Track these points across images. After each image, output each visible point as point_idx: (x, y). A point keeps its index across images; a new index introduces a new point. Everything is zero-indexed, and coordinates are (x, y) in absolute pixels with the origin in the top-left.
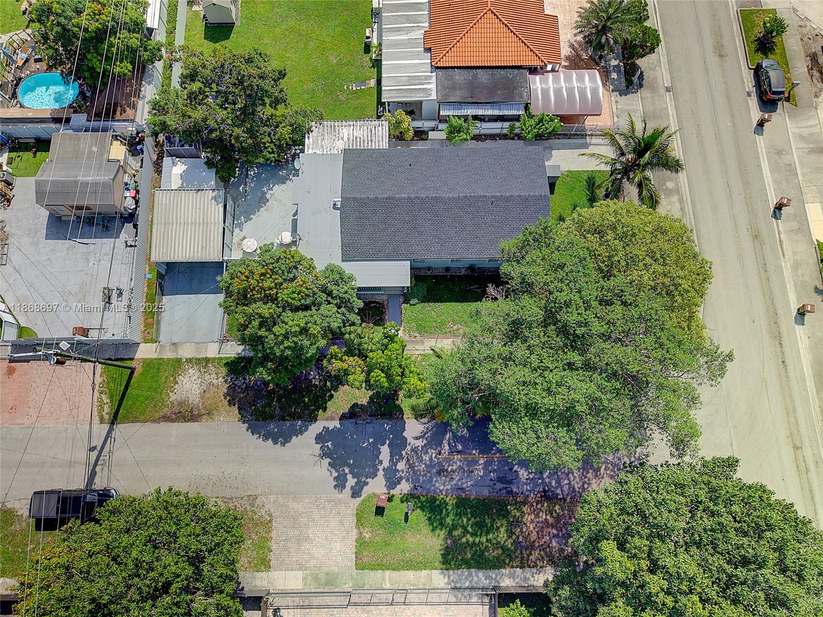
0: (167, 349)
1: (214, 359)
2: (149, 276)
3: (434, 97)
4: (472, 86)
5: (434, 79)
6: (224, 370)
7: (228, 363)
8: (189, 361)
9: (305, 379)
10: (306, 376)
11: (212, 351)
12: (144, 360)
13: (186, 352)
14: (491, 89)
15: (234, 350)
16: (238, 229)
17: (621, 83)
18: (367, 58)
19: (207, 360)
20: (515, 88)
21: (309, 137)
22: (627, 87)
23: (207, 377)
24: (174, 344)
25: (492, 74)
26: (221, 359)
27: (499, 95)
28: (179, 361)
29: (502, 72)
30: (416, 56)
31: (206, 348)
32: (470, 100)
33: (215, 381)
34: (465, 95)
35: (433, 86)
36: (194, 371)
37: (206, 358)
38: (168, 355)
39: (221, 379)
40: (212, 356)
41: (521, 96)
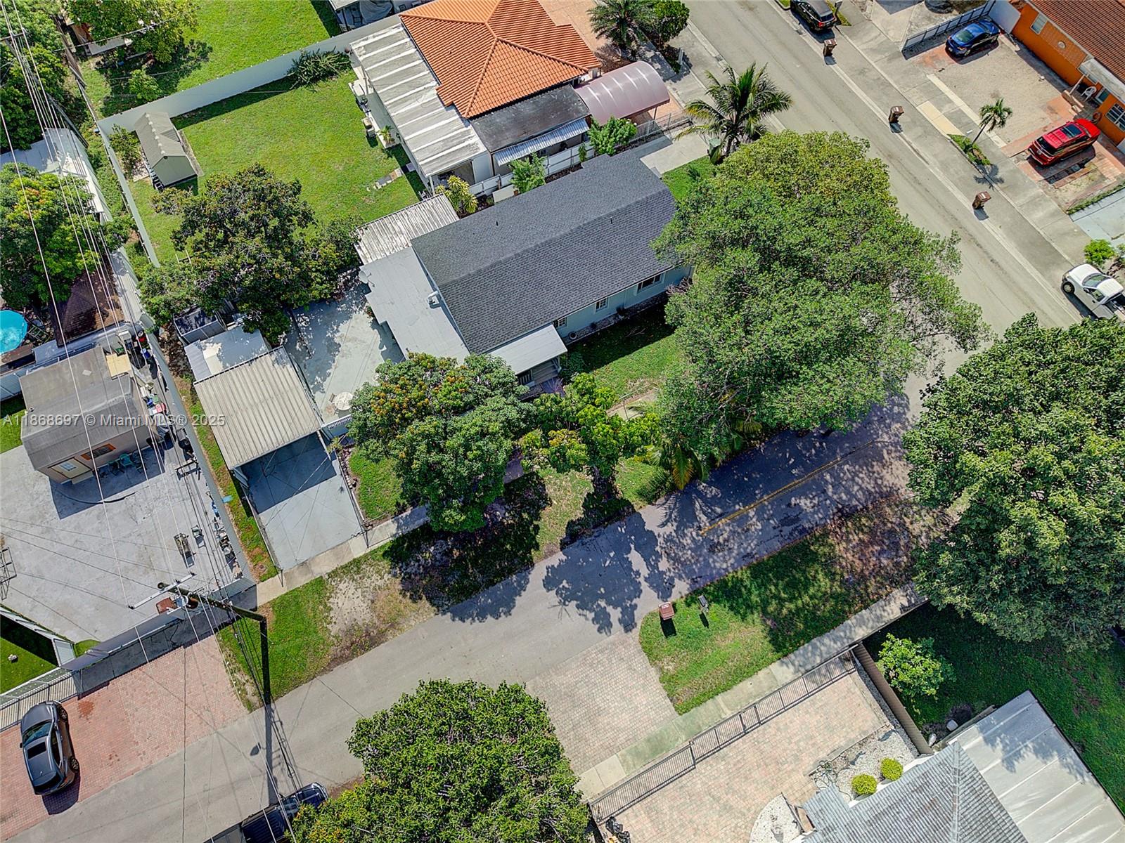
0: (296, 574)
1: (366, 556)
2: (228, 499)
3: (482, 149)
4: (519, 122)
5: (473, 132)
6: (386, 564)
7: (386, 552)
8: (332, 575)
9: (493, 525)
10: (492, 520)
11: (358, 549)
12: (273, 603)
13: (323, 567)
14: (543, 117)
15: (386, 532)
16: (318, 393)
17: (668, 71)
18: (377, 150)
19: (357, 562)
20: (567, 106)
21: (360, 248)
22: (678, 72)
23: (367, 582)
24: (303, 564)
25: (534, 103)
26: (375, 551)
27: (554, 120)
28: (320, 581)
29: (544, 96)
30: (439, 117)
31: (348, 548)
32: (525, 136)
33: (380, 583)
34: (517, 134)
35: (476, 139)
36: (346, 584)
37: (354, 560)
38: (301, 580)
39: (386, 577)
40: (361, 554)
41: (578, 111)
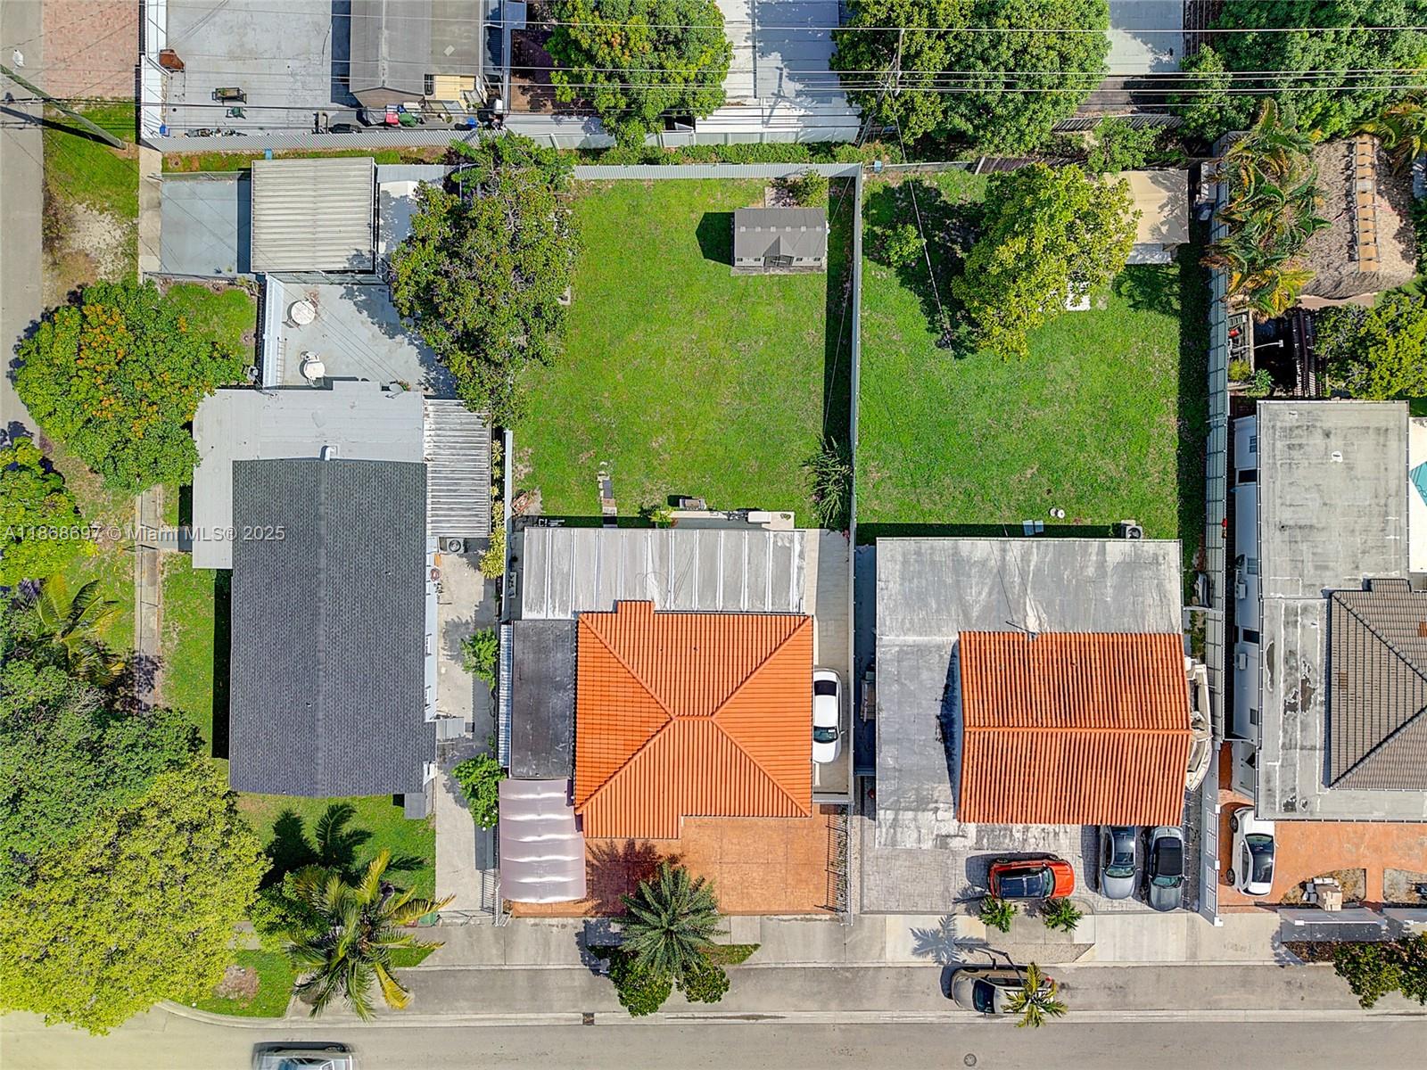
0: (154, 194)
1: (136, 266)
3: (527, 615)
5: (562, 617)
8: (134, 228)
11: (147, 262)
12: (136, 161)
13: (148, 223)
14: (533, 714)
17: (600, 937)
18: (660, 499)
19: (134, 256)
20: (535, 753)
21: (460, 405)
22: (593, 948)
23: (109, 258)
24: (160, 204)
25: (566, 717)
26: (136, 275)
27: (524, 725)
28: (134, 213)
29: (567, 735)
31: (152, 254)
33: (102, 269)
34: (525, 668)
35: (547, 614)
36: (117, 237)
37: (137, 255)
38: (144, 196)
39: (104, 278)
40: (140, 263)
41: (520, 763)
